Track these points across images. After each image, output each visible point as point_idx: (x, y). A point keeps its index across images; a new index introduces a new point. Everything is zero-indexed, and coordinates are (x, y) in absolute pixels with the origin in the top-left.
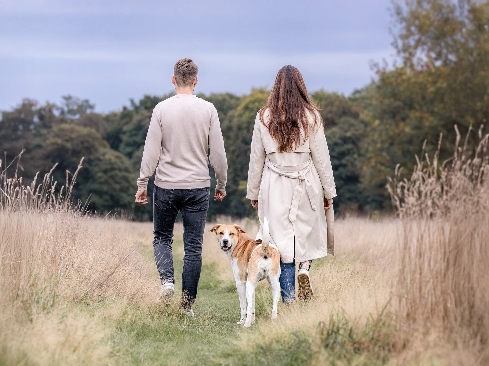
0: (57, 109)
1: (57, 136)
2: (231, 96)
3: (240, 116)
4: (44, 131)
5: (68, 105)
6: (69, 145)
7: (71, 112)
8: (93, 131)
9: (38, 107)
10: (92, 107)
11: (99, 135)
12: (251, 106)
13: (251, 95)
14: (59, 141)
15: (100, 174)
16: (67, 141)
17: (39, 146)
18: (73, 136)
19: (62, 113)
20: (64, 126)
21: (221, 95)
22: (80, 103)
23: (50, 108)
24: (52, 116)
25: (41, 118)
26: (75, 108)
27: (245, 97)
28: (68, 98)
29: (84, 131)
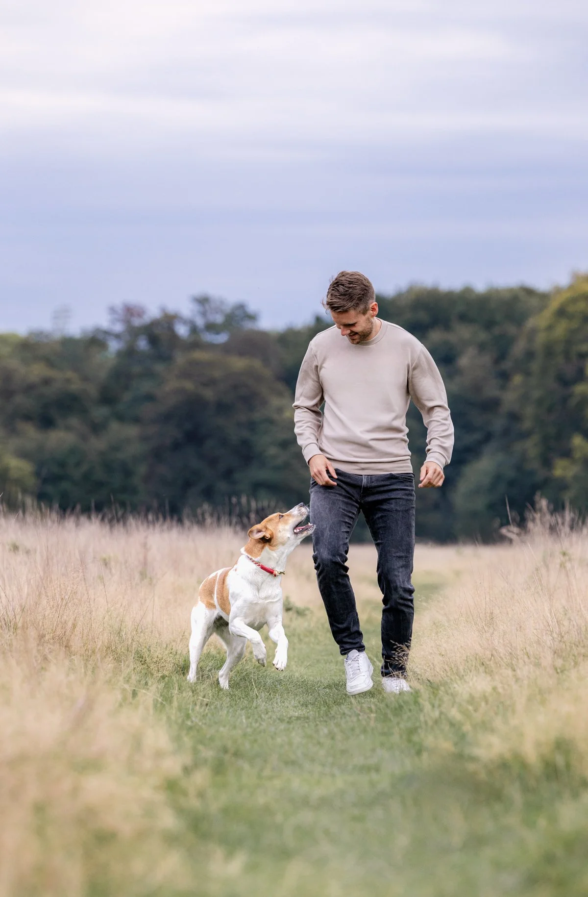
0: (185, 322)
1: (185, 374)
2: (529, 292)
3: (550, 328)
4: (159, 368)
5: (204, 314)
6: (209, 394)
7: (211, 327)
8: (257, 364)
9: (147, 319)
10: (252, 318)
11: (268, 373)
12: (571, 309)
13: (571, 287)
14: (189, 385)
15: (272, 451)
16: (205, 385)
17: (150, 398)
18: (217, 374)
19: (194, 330)
20: (199, 355)
21: (511, 290)
22: (228, 309)
23: (169, 320)
24: (174, 336)
25: (153, 340)
26: (219, 319)
27: (558, 291)
28: (203, 301)
29: (238, 363)
